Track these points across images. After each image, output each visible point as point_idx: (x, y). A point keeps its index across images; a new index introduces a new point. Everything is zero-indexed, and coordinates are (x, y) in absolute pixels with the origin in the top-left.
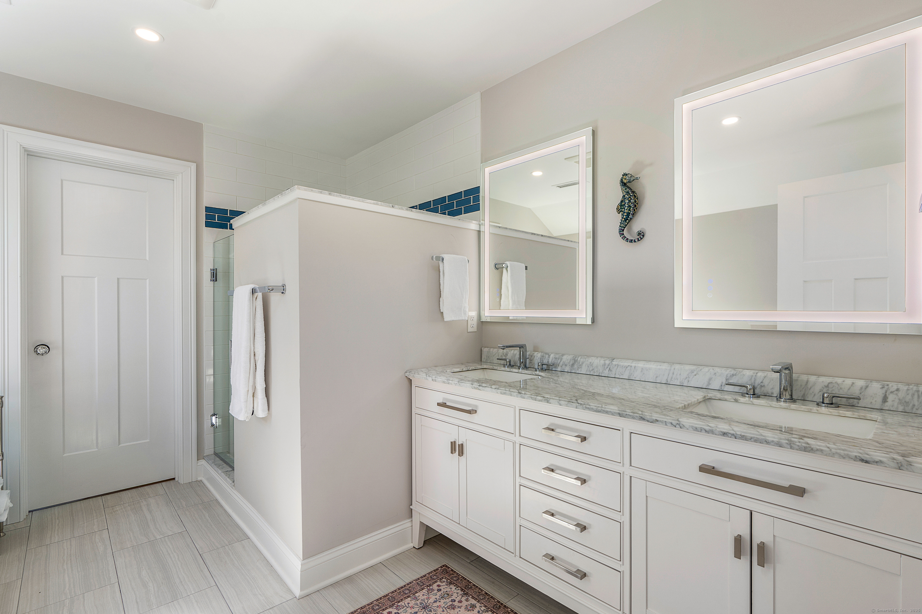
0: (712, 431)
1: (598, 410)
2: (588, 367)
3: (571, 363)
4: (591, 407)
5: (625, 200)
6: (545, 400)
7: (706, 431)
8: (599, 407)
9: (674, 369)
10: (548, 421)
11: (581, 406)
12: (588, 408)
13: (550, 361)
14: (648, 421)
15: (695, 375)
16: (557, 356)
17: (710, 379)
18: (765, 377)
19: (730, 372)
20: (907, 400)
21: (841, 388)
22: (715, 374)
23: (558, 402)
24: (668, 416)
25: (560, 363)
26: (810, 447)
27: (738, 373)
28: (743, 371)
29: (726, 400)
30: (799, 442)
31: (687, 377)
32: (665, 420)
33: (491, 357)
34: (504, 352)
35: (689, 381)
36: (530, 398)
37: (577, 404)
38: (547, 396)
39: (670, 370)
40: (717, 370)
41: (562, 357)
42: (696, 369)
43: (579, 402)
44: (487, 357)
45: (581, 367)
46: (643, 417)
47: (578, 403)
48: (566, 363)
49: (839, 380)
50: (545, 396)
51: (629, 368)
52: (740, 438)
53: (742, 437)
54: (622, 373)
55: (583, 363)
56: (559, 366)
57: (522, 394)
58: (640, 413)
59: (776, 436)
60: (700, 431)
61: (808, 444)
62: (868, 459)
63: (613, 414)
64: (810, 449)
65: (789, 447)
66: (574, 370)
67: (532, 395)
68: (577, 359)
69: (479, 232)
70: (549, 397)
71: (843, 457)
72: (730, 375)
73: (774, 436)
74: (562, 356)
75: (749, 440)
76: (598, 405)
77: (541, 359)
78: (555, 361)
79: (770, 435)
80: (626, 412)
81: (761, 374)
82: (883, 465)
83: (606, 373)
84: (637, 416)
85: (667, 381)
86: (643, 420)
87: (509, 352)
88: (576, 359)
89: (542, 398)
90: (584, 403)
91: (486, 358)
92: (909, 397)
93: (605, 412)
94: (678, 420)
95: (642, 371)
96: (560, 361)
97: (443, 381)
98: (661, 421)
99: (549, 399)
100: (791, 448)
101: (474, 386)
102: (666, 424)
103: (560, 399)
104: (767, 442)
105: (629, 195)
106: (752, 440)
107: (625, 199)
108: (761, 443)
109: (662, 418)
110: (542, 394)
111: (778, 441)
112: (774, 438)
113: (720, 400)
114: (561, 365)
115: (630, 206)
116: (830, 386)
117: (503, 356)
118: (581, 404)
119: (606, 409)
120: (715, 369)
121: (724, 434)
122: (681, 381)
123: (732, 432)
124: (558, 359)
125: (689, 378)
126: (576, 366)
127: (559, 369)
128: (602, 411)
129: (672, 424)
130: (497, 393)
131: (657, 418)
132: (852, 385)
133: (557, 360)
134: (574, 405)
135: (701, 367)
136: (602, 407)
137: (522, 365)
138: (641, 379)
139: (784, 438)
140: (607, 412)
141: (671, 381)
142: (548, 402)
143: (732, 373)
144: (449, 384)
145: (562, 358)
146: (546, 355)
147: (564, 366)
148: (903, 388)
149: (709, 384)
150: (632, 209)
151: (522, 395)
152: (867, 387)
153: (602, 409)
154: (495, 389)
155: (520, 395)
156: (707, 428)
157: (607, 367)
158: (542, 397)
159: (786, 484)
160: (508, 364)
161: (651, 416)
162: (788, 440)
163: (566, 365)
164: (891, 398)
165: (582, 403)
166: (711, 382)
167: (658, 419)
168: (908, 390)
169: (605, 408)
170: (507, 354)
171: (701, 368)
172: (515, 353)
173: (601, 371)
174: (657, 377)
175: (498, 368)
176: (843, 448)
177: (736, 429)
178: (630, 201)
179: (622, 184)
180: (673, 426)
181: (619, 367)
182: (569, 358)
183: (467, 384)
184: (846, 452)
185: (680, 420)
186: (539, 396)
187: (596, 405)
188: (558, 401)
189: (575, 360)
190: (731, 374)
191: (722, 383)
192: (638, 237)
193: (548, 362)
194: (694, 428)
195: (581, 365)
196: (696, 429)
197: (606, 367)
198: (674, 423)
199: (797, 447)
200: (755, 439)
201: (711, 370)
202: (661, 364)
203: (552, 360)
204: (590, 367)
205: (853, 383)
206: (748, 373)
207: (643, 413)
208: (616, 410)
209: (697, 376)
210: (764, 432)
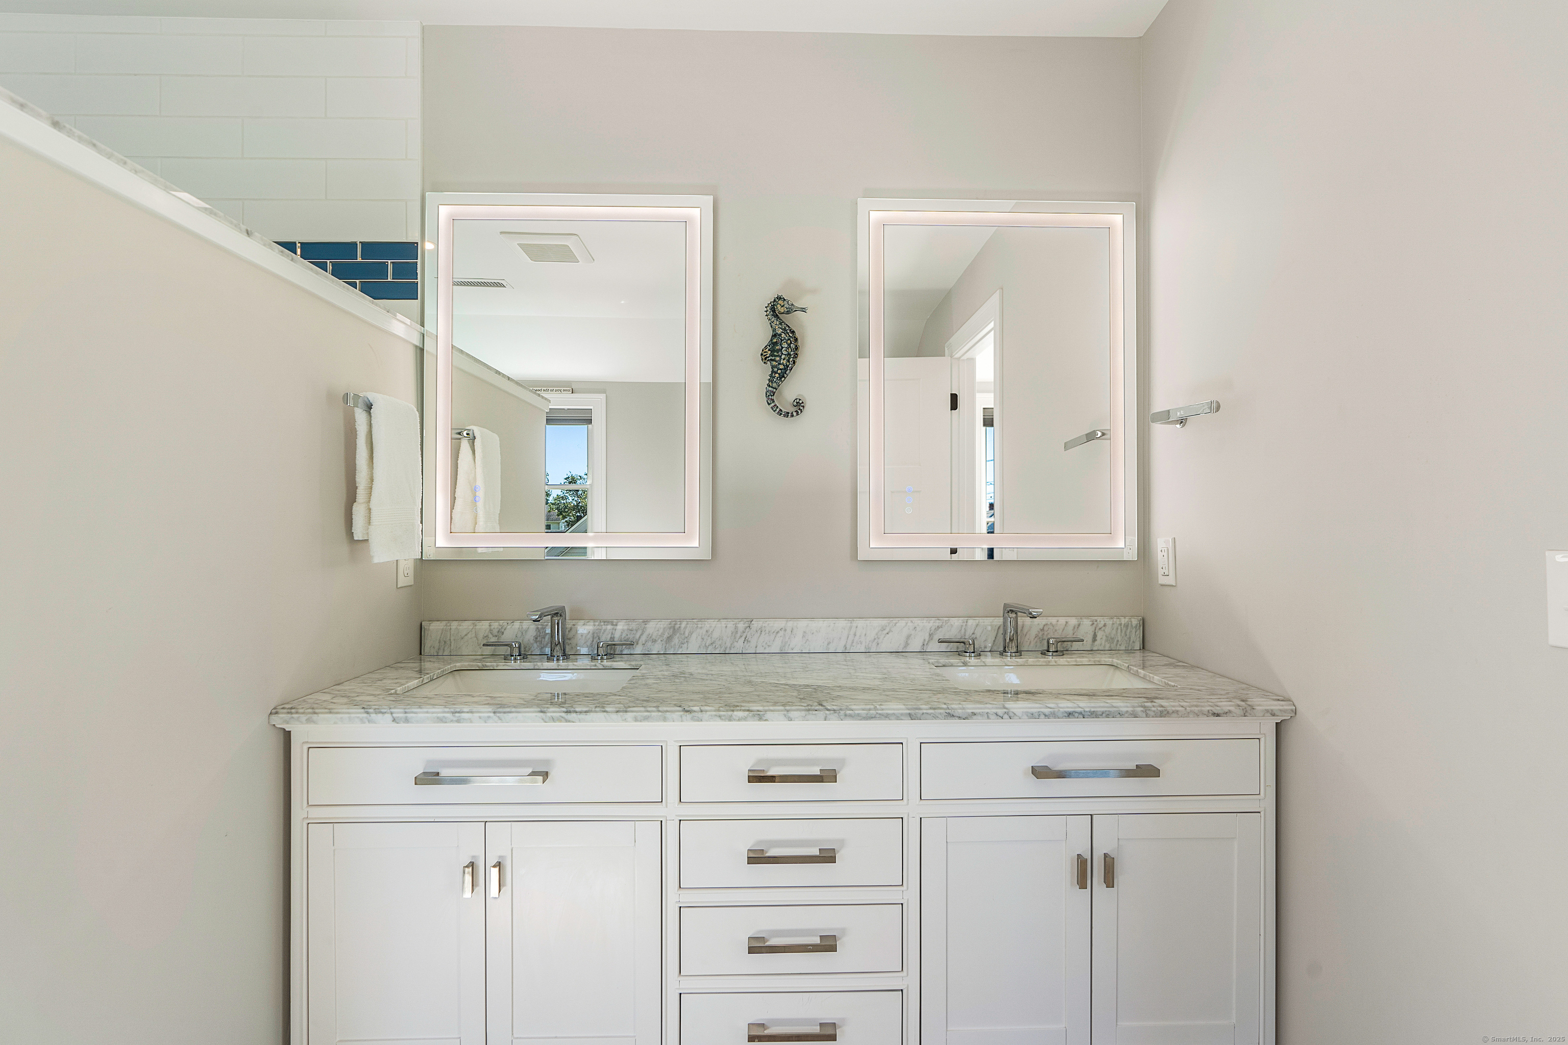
0: (1054, 714)
1: (869, 716)
2: (703, 639)
3: (666, 635)
4: (856, 712)
5: (781, 342)
6: (754, 715)
7: (1045, 715)
8: (870, 710)
9: (857, 627)
10: (749, 759)
11: (836, 714)
12: (850, 716)
13: (617, 635)
14: (959, 718)
15: (888, 634)
16: (634, 625)
17: (908, 637)
18: (977, 625)
19: (934, 624)
20: (1112, 636)
21: (1056, 630)
22: (915, 628)
23: (784, 714)
24: (986, 703)
25: (640, 637)
26: (1166, 710)
27: (944, 624)
28: (949, 620)
29: (952, 666)
30: (1154, 706)
31: (876, 637)
32: (986, 711)
33: (453, 642)
34: (492, 627)
35: (878, 644)
36: (718, 719)
37: (827, 712)
38: (755, 707)
39: (851, 627)
40: (917, 622)
41: (646, 626)
42: (889, 623)
43: (829, 708)
44: (439, 642)
45: (687, 642)
46: (951, 713)
47: (828, 710)
48: (654, 637)
49: (1053, 620)
50: (751, 708)
51: (781, 633)
52: (1089, 716)
53: (1091, 714)
54: (768, 644)
55: (691, 633)
56: (637, 644)
57: (695, 711)
58: (945, 706)
59: (1128, 705)
60: (1038, 717)
61: (1162, 706)
62: (1220, 712)
63: (898, 718)
64: (1165, 712)
65: (1144, 715)
66: (672, 649)
67: (719, 711)
68: (679, 627)
69: (421, 351)
70: (761, 708)
71: (1197, 715)
72: (934, 628)
73: (1126, 704)
74: (646, 624)
75: (1100, 716)
76: (868, 707)
77: (593, 634)
78: (629, 636)
79: (1122, 704)
80: (920, 709)
81: (971, 622)
82: (1232, 715)
83: (739, 646)
84: (940, 714)
85: (846, 648)
86: (952, 718)
87: (509, 627)
88: (677, 626)
89: (747, 713)
90: (839, 708)
91: (437, 645)
92: (1114, 632)
93: (882, 717)
94: (1005, 708)
95: (803, 636)
96: (642, 634)
97: (438, 718)
98: (981, 714)
99: (762, 713)
100: (1147, 716)
101: (549, 714)
102: (988, 717)
103: (787, 708)
104: (1121, 715)
105: (788, 335)
106: (1104, 715)
107: (782, 340)
108: (1113, 717)
109: (981, 708)
110: (741, 706)
111: (1132, 711)
112: (1127, 707)
113: (944, 666)
114: (644, 642)
115: (790, 355)
116: (1046, 628)
117: (490, 636)
118: (834, 710)
119: (884, 712)
120: (914, 621)
121: (1070, 715)
122: (867, 645)
123: (1079, 710)
124: (637, 630)
125: (878, 638)
126: (676, 641)
127: (638, 649)
128: (878, 716)
129: (997, 715)
130: (625, 720)
131: (973, 711)
132: (1066, 625)
133: (635, 632)
134: (821, 714)
135: (896, 620)
136: (875, 709)
137: (558, 652)
138: (802, 651)
139: (1137, 704)
140: (887, 717)
141: (852, 647)
142: (760, 719)
143: (937, 624)
144: (459, 722)
145: (645, 628)
146: (607, 625)
147: (650, 643)
148: (1109, 622)
149: (907, 644)
150: (791, 359)
151: (693, 714)
152: (1079, 625)
153: (877, 711)
154: (617, 712)
155: (689, 716)
156: (1047, 711)
157: (741, 636)
158: (744, 710)
159: (1132, 766)
160: (516, 652)
161: (964, 709)
162: (1142, 706)
163: (654, 641)
164: (1100, 634)
165: (835, 707)
166: (909, 642)
167: (975, 711)
168: (1113, 624)
169: (883, 710)
170: (503, 630)
171: (894, 622)
172: (525, 627)
173: (728, 645)
174: (829, 644)
175: (497, 666)
176: (1195, 703)
177: (1081, 704)
178: (789, 345)
179: (772, 313)
180: (998, 717)
181: (763, 633)
182: (662, 626)
183: (523, 714)
184: (1199, 708)
185: (1007, 706)
186: (738, 710)
187: (863, 707)
188: (785, 712)
189: (674, 629)
190: (936, 627)
191: (924, 640)
192: (796, 409)
193: (612, 639)
194: (1029, 715)
195: (687, 638)
196: (1032, 716)
197: (739, 635)
198: (1001, 712)
199: (1152, 714)
200: (1107, 713)
201: (910, 624)
202: (835, 622)
203: (622, 633)
204: (707, 640)
205: (1067, 622)
206: (956, 622)
207: (949, 707)
208: (902, 709)
209: (890, 634)
210: (1114, 701)
